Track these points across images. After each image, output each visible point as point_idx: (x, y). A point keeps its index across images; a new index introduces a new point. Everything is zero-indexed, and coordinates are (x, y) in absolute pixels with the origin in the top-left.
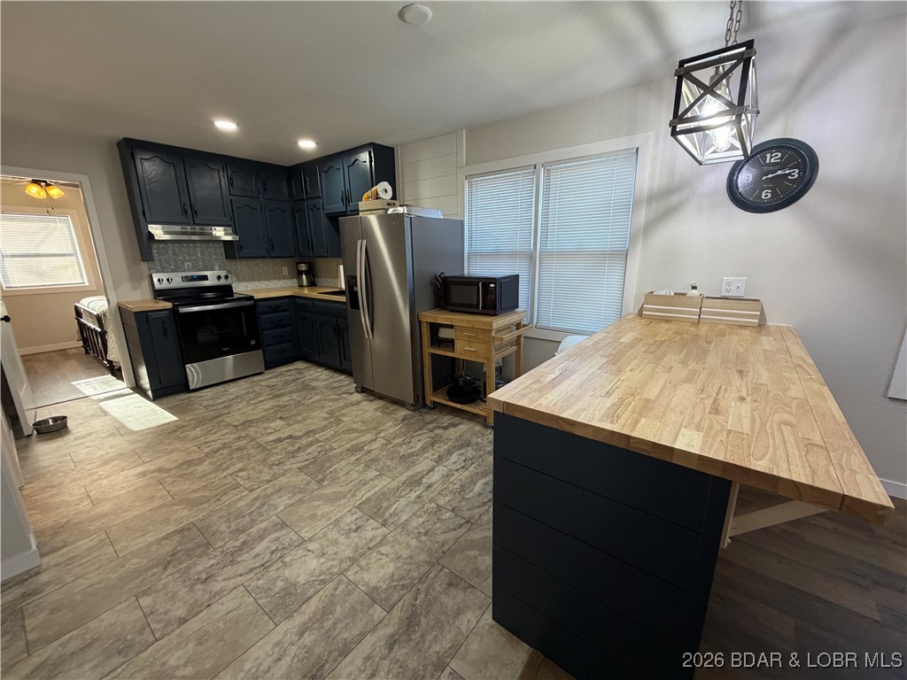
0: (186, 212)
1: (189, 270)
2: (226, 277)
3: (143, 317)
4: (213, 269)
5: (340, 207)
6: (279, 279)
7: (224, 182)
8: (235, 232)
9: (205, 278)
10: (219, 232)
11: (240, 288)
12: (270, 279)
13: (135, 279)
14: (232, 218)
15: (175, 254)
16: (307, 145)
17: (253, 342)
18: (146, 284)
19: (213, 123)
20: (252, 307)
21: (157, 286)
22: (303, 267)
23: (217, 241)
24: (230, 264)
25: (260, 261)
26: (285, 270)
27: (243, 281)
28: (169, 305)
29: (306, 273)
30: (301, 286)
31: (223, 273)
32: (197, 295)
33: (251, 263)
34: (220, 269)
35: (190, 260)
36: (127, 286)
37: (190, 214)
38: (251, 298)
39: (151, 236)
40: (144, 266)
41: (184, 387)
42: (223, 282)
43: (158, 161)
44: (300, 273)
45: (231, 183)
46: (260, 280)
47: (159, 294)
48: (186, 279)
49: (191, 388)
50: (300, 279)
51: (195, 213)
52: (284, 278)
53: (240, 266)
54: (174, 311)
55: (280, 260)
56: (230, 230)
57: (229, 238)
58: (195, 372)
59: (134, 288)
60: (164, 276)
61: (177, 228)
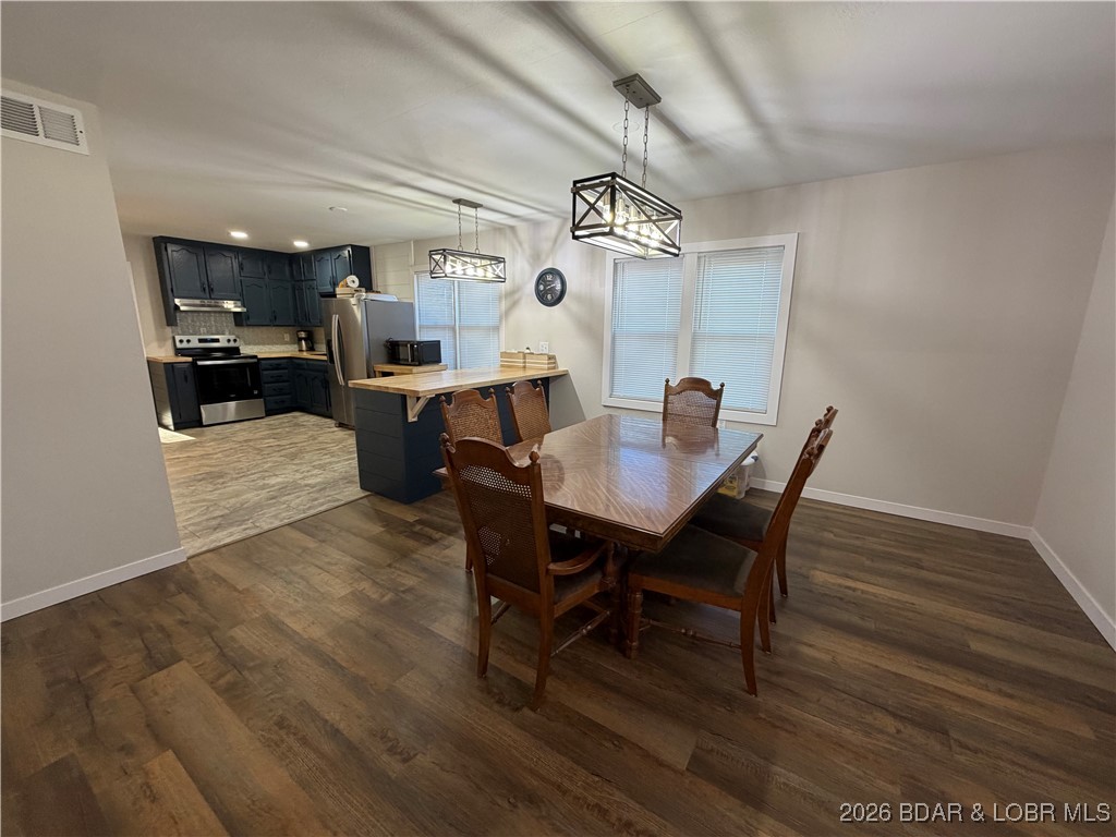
0: (204, 289)
1: (204, 334)
2: (235, 341)
3: (170, 367)
4: (223, 334)
5: (329, 289)
6: (282, 344)
7: (236, 265)
8: (243, 305)
9: (217, 341)
10: (230, 305)
11: (246, 350)
12: (273, 343)
13: (161, 340)
14: (242, 294)
15: (193, 321)
16: (301, 245)
17: (256, 392)
18: (169, 343)
19: (229, 233)
20: (256, 365)
21: (179, 345)
22: (303, 335)
23: (228, 312)
24: (239, 330)
25: (264, 329)
26: (287, 337)
27: (249, 344)
28: (190, 359)
29: (305, 339)
30: (301, 350)
31: (232, 337)
32: (207, 353)
33: (257, 330)
34: (230, 334)
35: (205, 326)
36: (155, 344)
37: (209, 291)
38: (255, 357)
39: (177, 308)
40: (169, 329)
41: (199, 424)
42: (232, 344)
43: (184, 252)
44: (300, 339)
45: (241, 267)
46: (264, 344)
47: (179, 352)
48: (201, 341)
49: (204, 423)
50: (300, 345)
51: (211, 290)
52: (286, 343)
53: (246, 332)
54: (194, 364)
55: (282, 328)
56: (239, 303)
57: (238, 310)
58: (208, 412)
59: (160, 347)
60: (185, 338)
61: (198, 302)
